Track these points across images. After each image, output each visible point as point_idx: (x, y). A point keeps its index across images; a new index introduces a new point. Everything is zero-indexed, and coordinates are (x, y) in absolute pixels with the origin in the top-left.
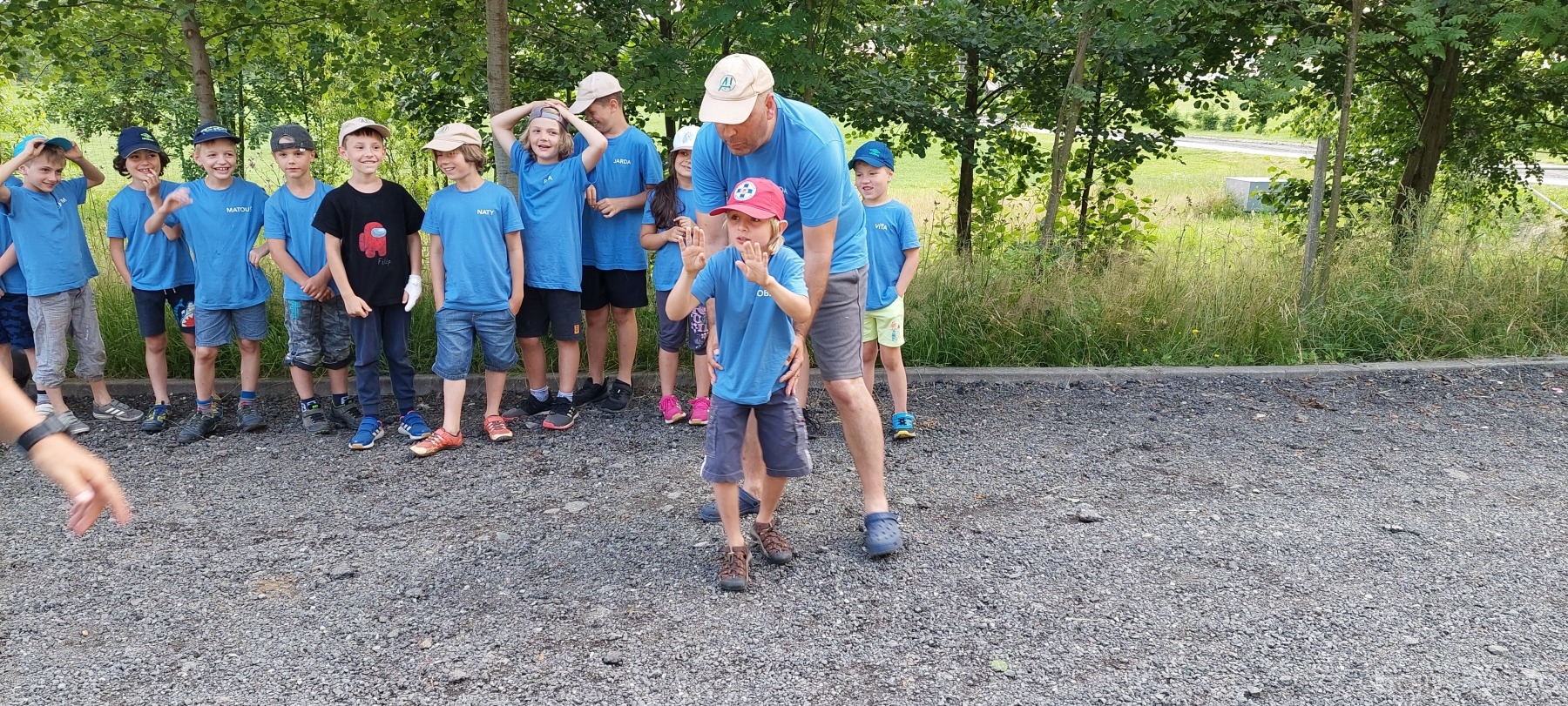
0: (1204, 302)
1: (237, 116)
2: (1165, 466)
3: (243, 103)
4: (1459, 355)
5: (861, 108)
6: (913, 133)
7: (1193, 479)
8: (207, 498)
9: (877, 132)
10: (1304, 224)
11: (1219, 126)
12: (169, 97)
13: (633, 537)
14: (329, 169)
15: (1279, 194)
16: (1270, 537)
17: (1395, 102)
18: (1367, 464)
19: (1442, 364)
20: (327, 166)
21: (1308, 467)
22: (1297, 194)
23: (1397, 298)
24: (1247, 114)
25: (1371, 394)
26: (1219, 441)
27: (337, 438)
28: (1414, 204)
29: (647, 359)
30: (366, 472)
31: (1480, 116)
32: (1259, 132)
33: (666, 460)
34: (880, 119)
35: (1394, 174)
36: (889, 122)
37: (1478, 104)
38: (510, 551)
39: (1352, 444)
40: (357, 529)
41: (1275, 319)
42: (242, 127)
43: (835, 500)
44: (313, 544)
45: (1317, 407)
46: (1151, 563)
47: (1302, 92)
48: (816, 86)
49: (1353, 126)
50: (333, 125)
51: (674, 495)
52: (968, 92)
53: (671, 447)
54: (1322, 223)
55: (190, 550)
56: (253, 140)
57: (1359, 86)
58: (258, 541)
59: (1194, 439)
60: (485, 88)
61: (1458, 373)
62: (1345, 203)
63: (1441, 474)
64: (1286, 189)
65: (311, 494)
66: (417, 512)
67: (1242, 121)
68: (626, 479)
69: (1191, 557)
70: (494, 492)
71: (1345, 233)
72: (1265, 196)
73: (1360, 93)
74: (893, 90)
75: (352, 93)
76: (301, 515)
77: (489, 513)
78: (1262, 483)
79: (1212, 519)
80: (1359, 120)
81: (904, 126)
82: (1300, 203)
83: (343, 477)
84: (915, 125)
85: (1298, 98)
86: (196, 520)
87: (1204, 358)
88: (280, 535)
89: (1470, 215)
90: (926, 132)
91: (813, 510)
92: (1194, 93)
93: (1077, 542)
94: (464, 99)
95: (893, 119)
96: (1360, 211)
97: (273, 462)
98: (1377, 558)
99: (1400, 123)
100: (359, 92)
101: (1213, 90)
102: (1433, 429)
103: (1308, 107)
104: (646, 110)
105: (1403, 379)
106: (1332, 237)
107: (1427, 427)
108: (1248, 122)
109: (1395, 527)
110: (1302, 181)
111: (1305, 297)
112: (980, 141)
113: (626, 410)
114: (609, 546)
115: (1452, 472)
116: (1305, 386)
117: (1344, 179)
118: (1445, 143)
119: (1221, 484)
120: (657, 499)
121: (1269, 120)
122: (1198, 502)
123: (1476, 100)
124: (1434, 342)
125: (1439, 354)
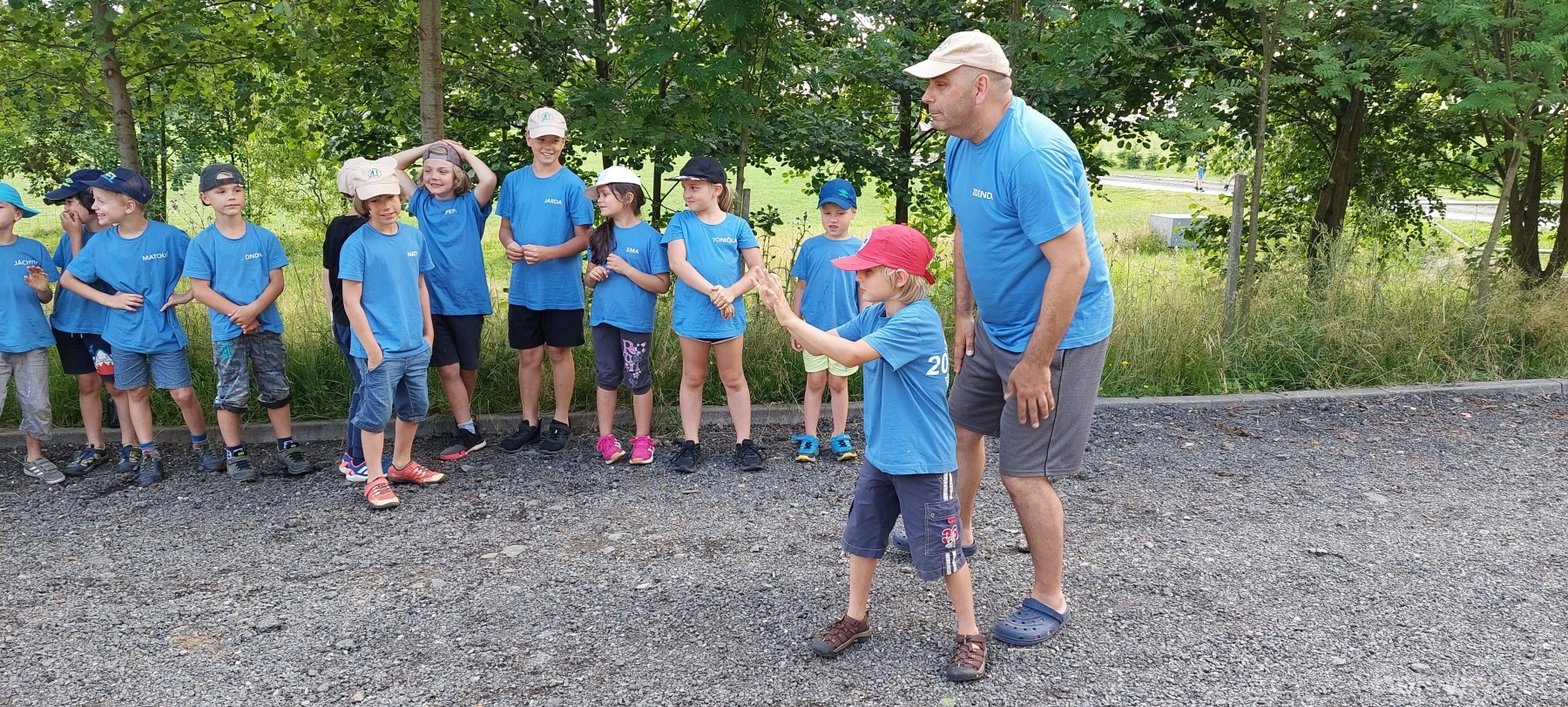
0: (1132, 334)
1: (159, 157)
2: (1100, 496)
3: (166, 143)
4: (1374, 383)
5: (798, 147)
6: (848, 173)
7: (1127, 508)
8: (125, 551)
9: (814, 171)
10: (1225, 258)
11: (1142, 165)
12: (88, 138)
13: (573, 581)
14: (255, 210)
15: (1200, 230)
16: (1201, 563)
17: (1306, 141)
18: (1291, 489)
19: (1359, 392)
20: (253, 207)
21: (1236, 494)
22: (1217, 230)
23: (1314, 328)
24: (1167, 153)
25: (1293, 422)
26: (1150, 470)
27: (263, 486)
28: (1326, 239)
29: (583, 399)
30: (295, 520)
31: (1386, 154)
32: (1179, 170)
33: (607, 501)
34: (817, 159)
35: (1308, 210)
36: (825, 161)
37: (1383, 143)
38: (446, 598)
39: (1277, 470)
40: (285, 580)
41: (1200, 349)
42: (164, 169)
43: (779, 536)
44: (238, 597)
45: (1243, 435)
46: (1088, 592)
47: (1219, 132)
48: (753, 126)
49: (1267, 164)
50: (260, 166)
51: (615, 536)
52: (901, 132)
53: (611, 488)
54: (1241, 257)
55: (106, 606)
56: (175, 181)
57: (1272, 126)
58: (179, 595)
59: (1127, 469)
60: (419, 128)
61: (1374, 400)
62: (1262, 238)
63: (1361, 498)
64: (1207, 225)
65: (236, 544)
66: (348, 560)
67: (1164, 159)
68: (566, 522)
69: (1127, 584)
70: (428, 538)
71: (1262, 268)
72: (1187, 232)
73: (1274, 134)
74: (828, 130)
75: (280, 132)
76: (225, 566)
77: (424, 560)
78: (1192, 510)
79: (1146, 546)
80: (1273, 159)
81: (840, 166)
82: (1220, 238)
83: (270, 526)
84: (851, 165)
85: (1216, 137)
86: (114, 575)
87: (1133, 389)
88: (203, 588)
89: (1379, 249)
90: (861, 172)
91: (757, 547)
92: (1117, 133)
93: (1017, 572)
94: (397, 138)
95: (830, 159)
96: (1277, 245)
97: (196, 512)
98: (1304, 581)
99: (1311, 161)
100: (287, 131)
101: (1135, 130)
102: (1353, 455)
103: (1225, 147)
104: (583, 150)
105: (1323, 406)
106: (1251, 270)
107: (1346, 452)
108: (1169, 160)
109: (1320, 550)
110: (1222, 217)
111: (1227, 328)
112: (914, 180)
113: (564, 451)
114: (549, 590)
115: (1371, 496)
116: (1231, 415)
117: (1261, 215)
118: (1354, 180)
119: (1154, 512)
120: (597, 540)
121: (1189, 158)
122: (1132, 531)
123: (1381, 139)
124: (1350, 370)
125: (1356, 382)
